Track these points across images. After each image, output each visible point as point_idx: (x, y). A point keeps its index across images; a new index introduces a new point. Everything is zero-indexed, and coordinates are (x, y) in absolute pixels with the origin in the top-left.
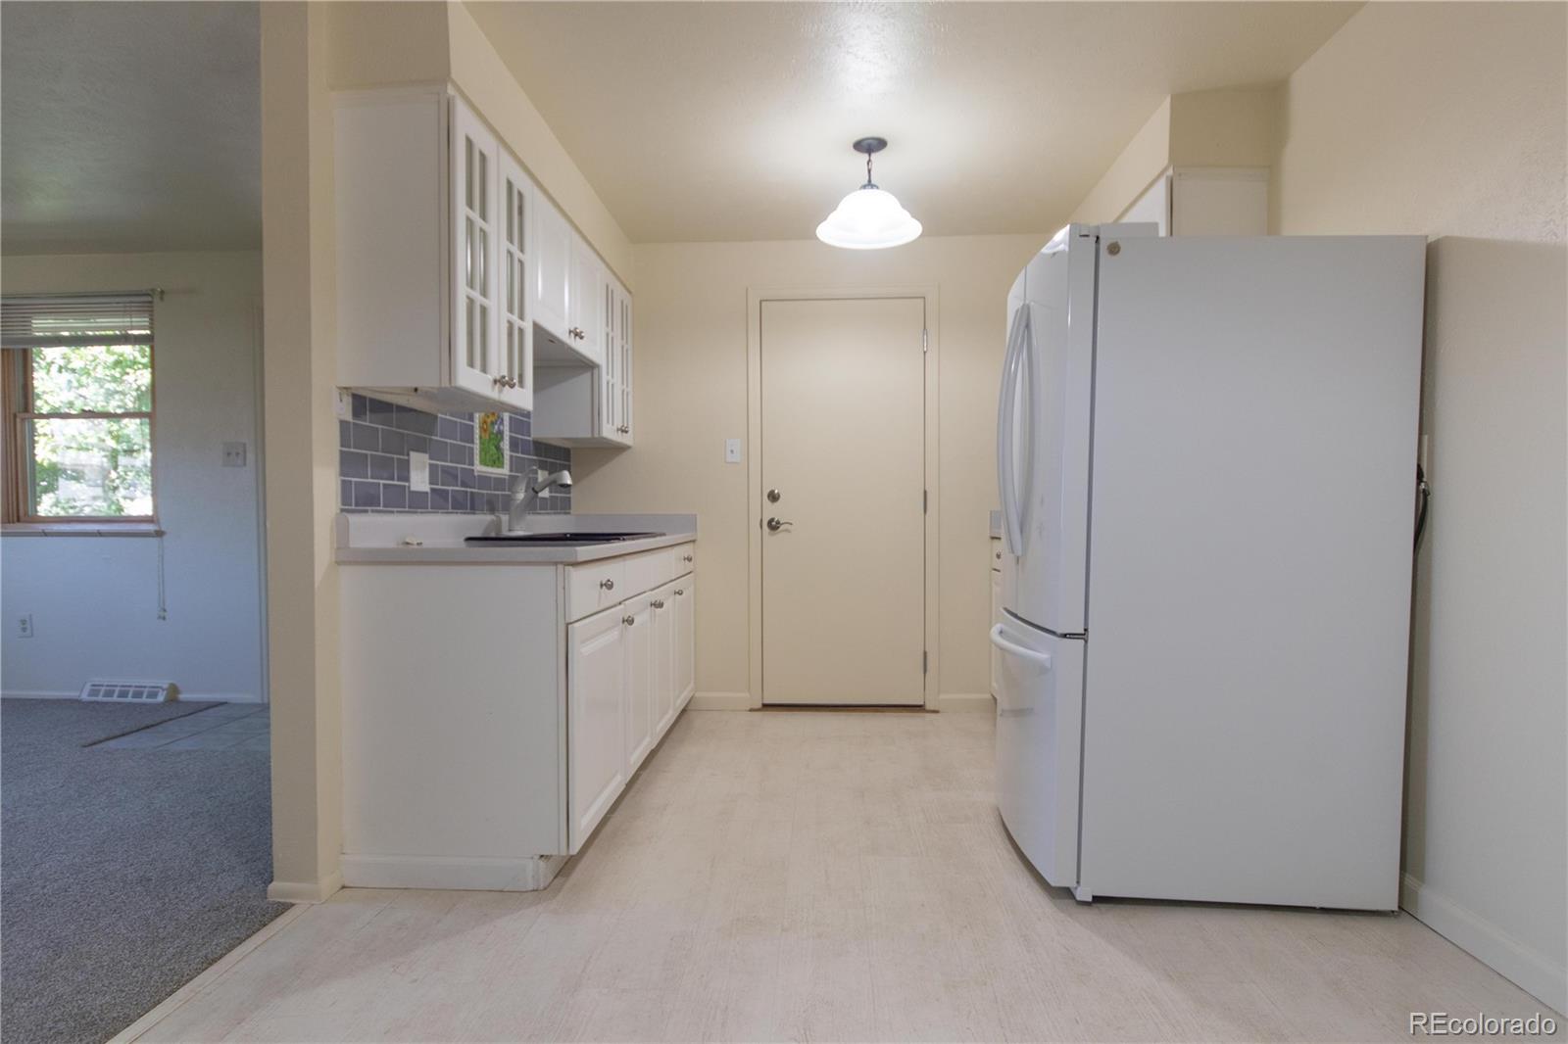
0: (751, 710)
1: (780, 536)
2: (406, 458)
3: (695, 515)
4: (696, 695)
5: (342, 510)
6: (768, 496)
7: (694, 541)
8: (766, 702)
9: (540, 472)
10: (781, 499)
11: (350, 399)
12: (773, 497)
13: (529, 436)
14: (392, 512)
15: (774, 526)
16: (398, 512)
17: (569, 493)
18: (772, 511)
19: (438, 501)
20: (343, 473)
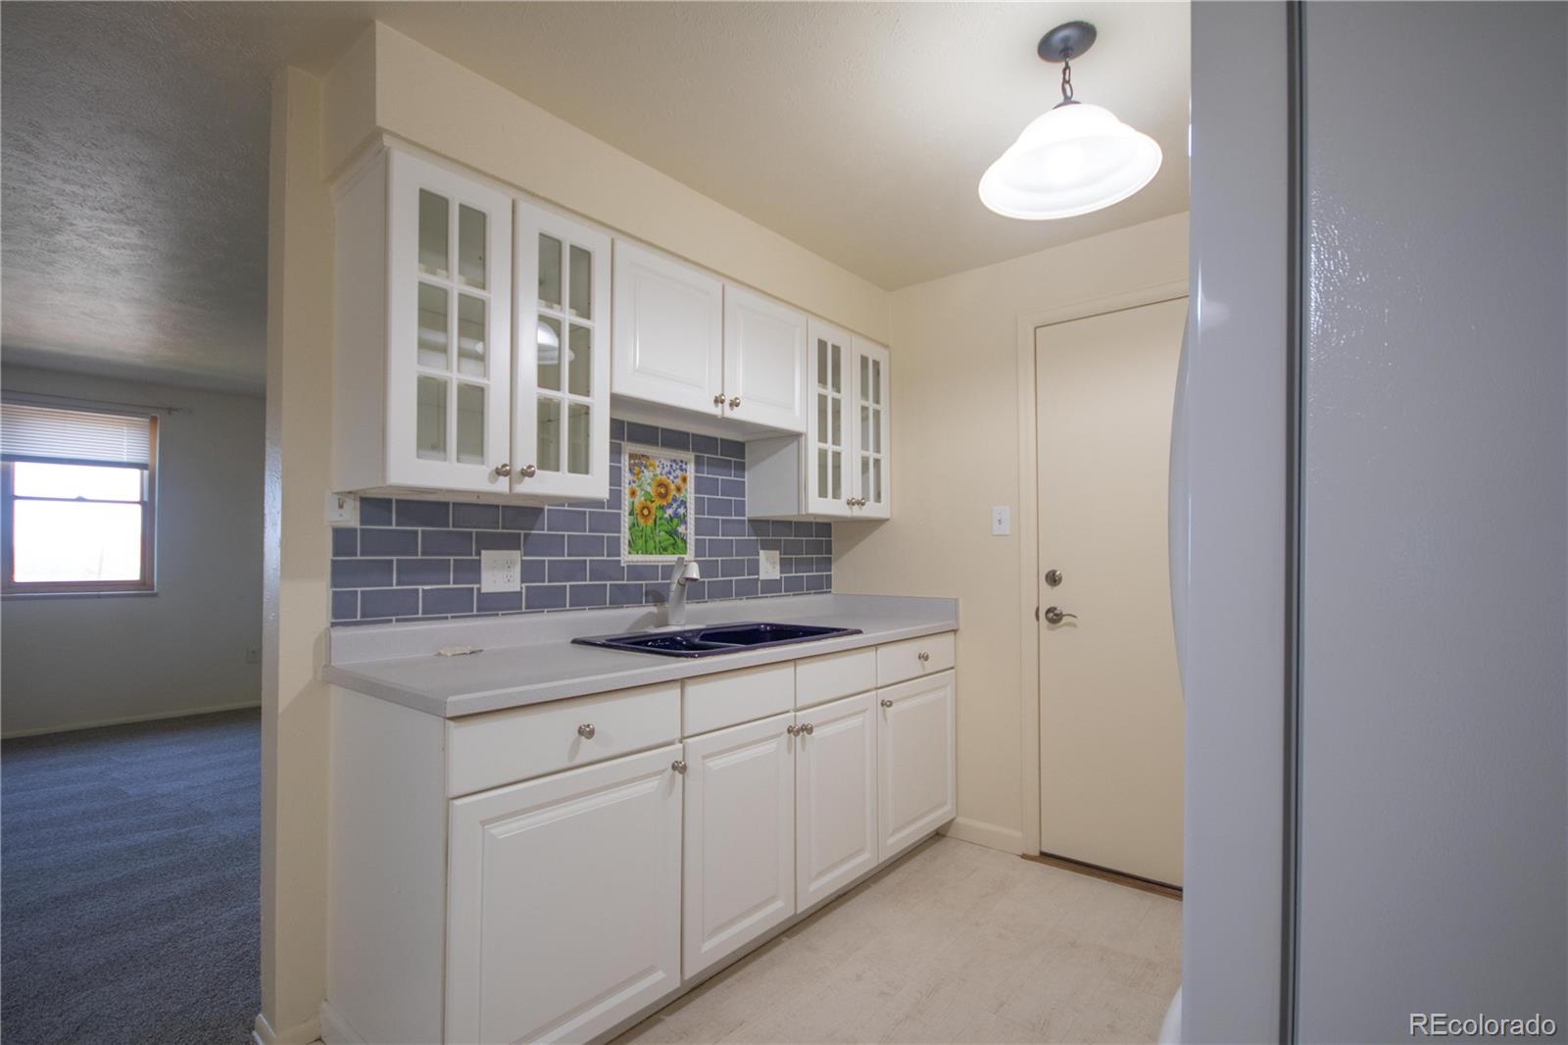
0: (1024, 857)
1: (1061, 632)
2: (477, 558)
3: (956, 600)
4: (960, 820)
5: (333, 625)
6: (1047, 576)
7: (955, 631)
8: (1045, 850)
9: (761, 552)
10: (1063, 582)
11: (358, 504)
12: (1053, 579)
13: (744, 516)
14: (447, 618)
15: (1054, 617)
16: (452, 617)
17: (830, 570)
18: (1051, 597)
19: (540, 600)
20: (334, 584)
